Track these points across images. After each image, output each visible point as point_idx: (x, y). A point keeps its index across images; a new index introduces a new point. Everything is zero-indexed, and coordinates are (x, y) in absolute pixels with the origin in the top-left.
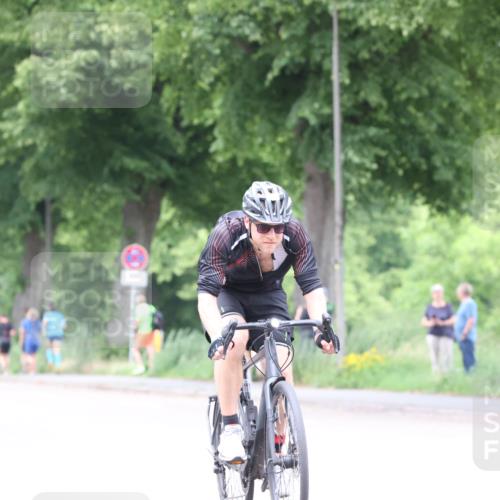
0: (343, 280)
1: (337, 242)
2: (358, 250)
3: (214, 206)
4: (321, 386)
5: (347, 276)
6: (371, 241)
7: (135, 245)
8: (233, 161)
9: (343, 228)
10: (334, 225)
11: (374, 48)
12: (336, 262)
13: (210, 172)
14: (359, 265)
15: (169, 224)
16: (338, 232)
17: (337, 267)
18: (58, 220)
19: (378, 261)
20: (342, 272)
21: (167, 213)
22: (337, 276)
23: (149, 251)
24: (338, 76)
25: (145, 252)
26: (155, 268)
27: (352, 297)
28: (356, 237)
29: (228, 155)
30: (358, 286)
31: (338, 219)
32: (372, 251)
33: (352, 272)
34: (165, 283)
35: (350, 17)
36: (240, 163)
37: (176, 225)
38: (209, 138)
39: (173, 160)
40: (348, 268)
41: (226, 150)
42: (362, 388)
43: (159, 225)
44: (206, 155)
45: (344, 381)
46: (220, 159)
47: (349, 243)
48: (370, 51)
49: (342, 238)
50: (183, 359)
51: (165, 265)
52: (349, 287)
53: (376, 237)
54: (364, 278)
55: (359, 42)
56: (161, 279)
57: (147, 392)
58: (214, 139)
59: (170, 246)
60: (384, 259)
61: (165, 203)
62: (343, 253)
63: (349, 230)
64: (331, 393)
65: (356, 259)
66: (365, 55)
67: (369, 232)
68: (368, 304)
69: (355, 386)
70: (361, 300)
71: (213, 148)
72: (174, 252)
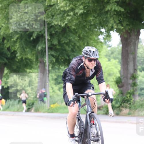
0: (49, 87)
1: (47, 78)
2: (52, 79)
3: (17, 69)
4: (44, 112)
5: (50, 86)
6: (55, 77)
8: (22, 58)
9: (49, 74)
10: (46, 73)
11: (56, 30)
12: (47, 82)
13: (16, 61)
14: (53, 83)
16: (47, 75)
17: (47, 84)
19: (57, 82)
20: (49, 85)
21: (6, 71)
22: (47, 86)
24: (47, 37)
25: (1, 81)
26: (3, 84)
27: (51, 91)
28: (52, 76)
29: (21, 57)
30: (53, 88)
31: (47, 72)
32: (56, 79)
33: (51, 85)
35: (50, 23)
36: (24, 59)
37: (8, 74)
38: (16, 53)
39: (7, 58)
40: (50, 84)
41: (20, 56)
42: (54, 113)
43: (4, 74)
44: (15, 57)
45: (49, 111)
46: (19, 58)
47: (50, 78)
48: (55, 31)
49: (48, 77)
50: (10, 107)
51: (6, 84)
52: (50, 88)
53: (57, 76)
54: (54, 86)
55: (52, 29)
56: (5, 87)
57: (2, 115)
58: (17, 53)
59: (7, 79)
60: (59, 81)
61: (5, 69)
62: (49, 80)
63: (50, 75)
64: (46, 114)
65: (52, 82)
66: (53, 32)
67: (55, 75)
68: (55, 92)
69: (52, 112)
70: (53, 91)
71: (17, 55)
72: (8, 80)
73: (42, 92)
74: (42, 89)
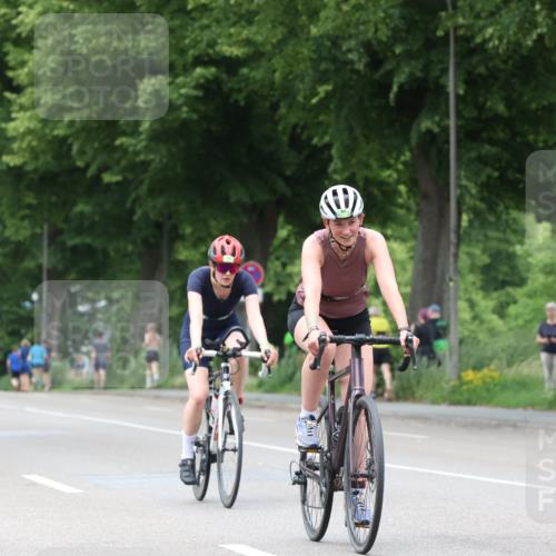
0: (457, 298)
1: (451, 260)
2: (472, 269)
4: (434, 402)
5: (461, 294)
6: (486, 260)
7: (252, 262)
9: (458, 245)
10: (449, 243)
11: (490, 65)
12: (451, 280)
14: (474, 283)
15: (286, 240)
16: (452, 249)
17: (451, 284)
18: (176, 236)
19: (495, 280)
20: (457, 289)
22: (452, 294)
23: (265, 268)
25: (261, 269)
27: (466, 315)
28: (470, 255)
30: (472, 304)
31: (453, 237)
32: (486, 269)
33: (466, 290)
34: (280, 301)
35: (469, 34)
37: (293, 241)
38: (325, 156)
40: (462, 286)
42: (475, 404)
43: (276, 242)
45: (457, 397)
47: (464, 261)
48: (487, 68)
49: (456, 256)
51: (279, 283)
52: (463, 305)
53: (491, 256)
54: (478, 297)
55: (475, 59)
57: (262, 407)
59: (284, 265)
60: (501, 277)
62: (458, 271)
63: (464, 249)
64: (444, 409)
65: (471, 278)
66: (482, 70)
67: (484, 251)
68: (482, 322)
69: (469, 403)
70: (475, 318)
73: (425, 317)
74: (427, 305)
